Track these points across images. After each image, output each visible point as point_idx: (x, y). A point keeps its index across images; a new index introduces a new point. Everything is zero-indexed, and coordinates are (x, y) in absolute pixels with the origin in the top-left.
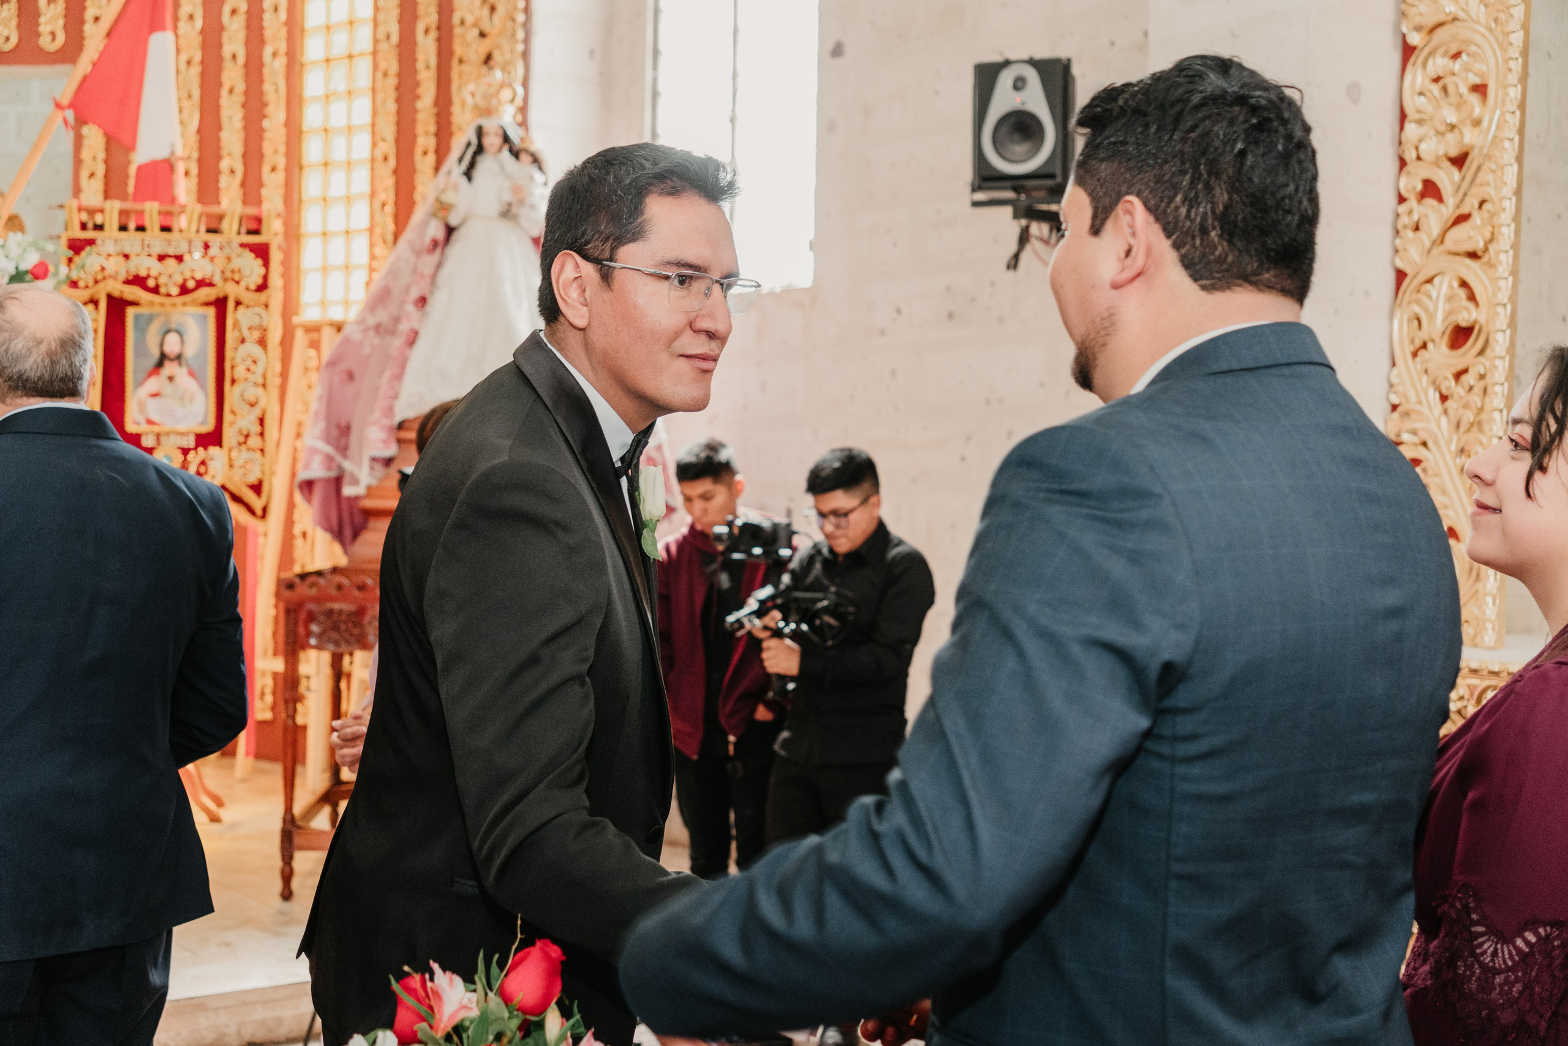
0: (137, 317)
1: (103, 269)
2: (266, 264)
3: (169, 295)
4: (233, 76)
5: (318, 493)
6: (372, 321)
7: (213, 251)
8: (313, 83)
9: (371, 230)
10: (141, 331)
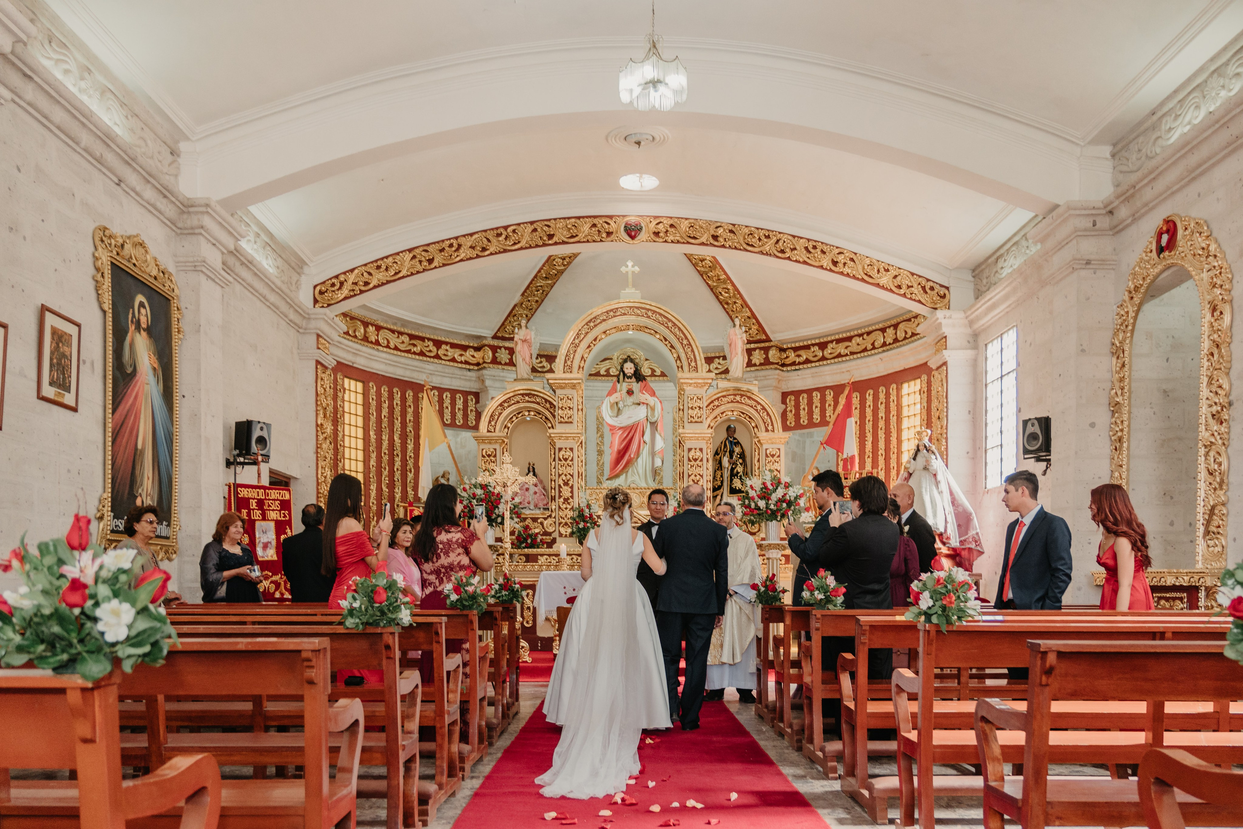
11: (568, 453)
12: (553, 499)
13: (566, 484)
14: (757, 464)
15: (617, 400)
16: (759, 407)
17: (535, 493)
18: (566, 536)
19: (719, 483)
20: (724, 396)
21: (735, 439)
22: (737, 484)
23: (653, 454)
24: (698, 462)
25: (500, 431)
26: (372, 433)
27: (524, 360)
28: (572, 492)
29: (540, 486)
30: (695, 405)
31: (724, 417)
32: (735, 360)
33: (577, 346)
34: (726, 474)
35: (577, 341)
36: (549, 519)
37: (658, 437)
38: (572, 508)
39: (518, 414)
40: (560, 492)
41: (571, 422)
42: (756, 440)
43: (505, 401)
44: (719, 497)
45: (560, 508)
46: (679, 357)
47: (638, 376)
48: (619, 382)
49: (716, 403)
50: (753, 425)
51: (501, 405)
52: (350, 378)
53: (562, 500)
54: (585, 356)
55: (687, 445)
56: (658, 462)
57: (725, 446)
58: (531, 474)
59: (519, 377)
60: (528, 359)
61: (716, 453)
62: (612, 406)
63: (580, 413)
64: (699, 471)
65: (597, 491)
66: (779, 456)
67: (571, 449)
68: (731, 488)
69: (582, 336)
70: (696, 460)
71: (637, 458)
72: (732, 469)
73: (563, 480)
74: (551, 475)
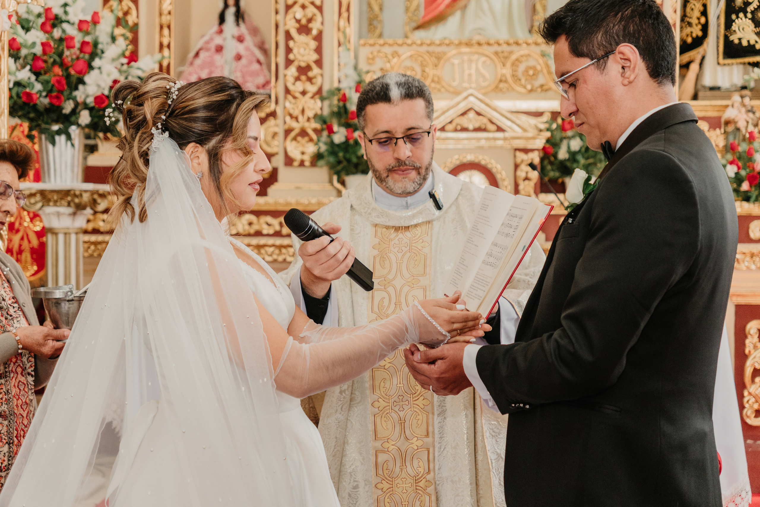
13: (304, 29)
17: (239, 57)
18: (302, 164)
19: (697, 31)
22: (745, 31)
28: (319, 50)
29: (249, 41)
34: (716, 8)
38: (319, 91)
40: (289, 50)
44: (694, 67)
45: (287, 91)
53: (292, 71)
58: (231, 12)
65: (387, 50)
73: (298, 21)
74: (277, 13)
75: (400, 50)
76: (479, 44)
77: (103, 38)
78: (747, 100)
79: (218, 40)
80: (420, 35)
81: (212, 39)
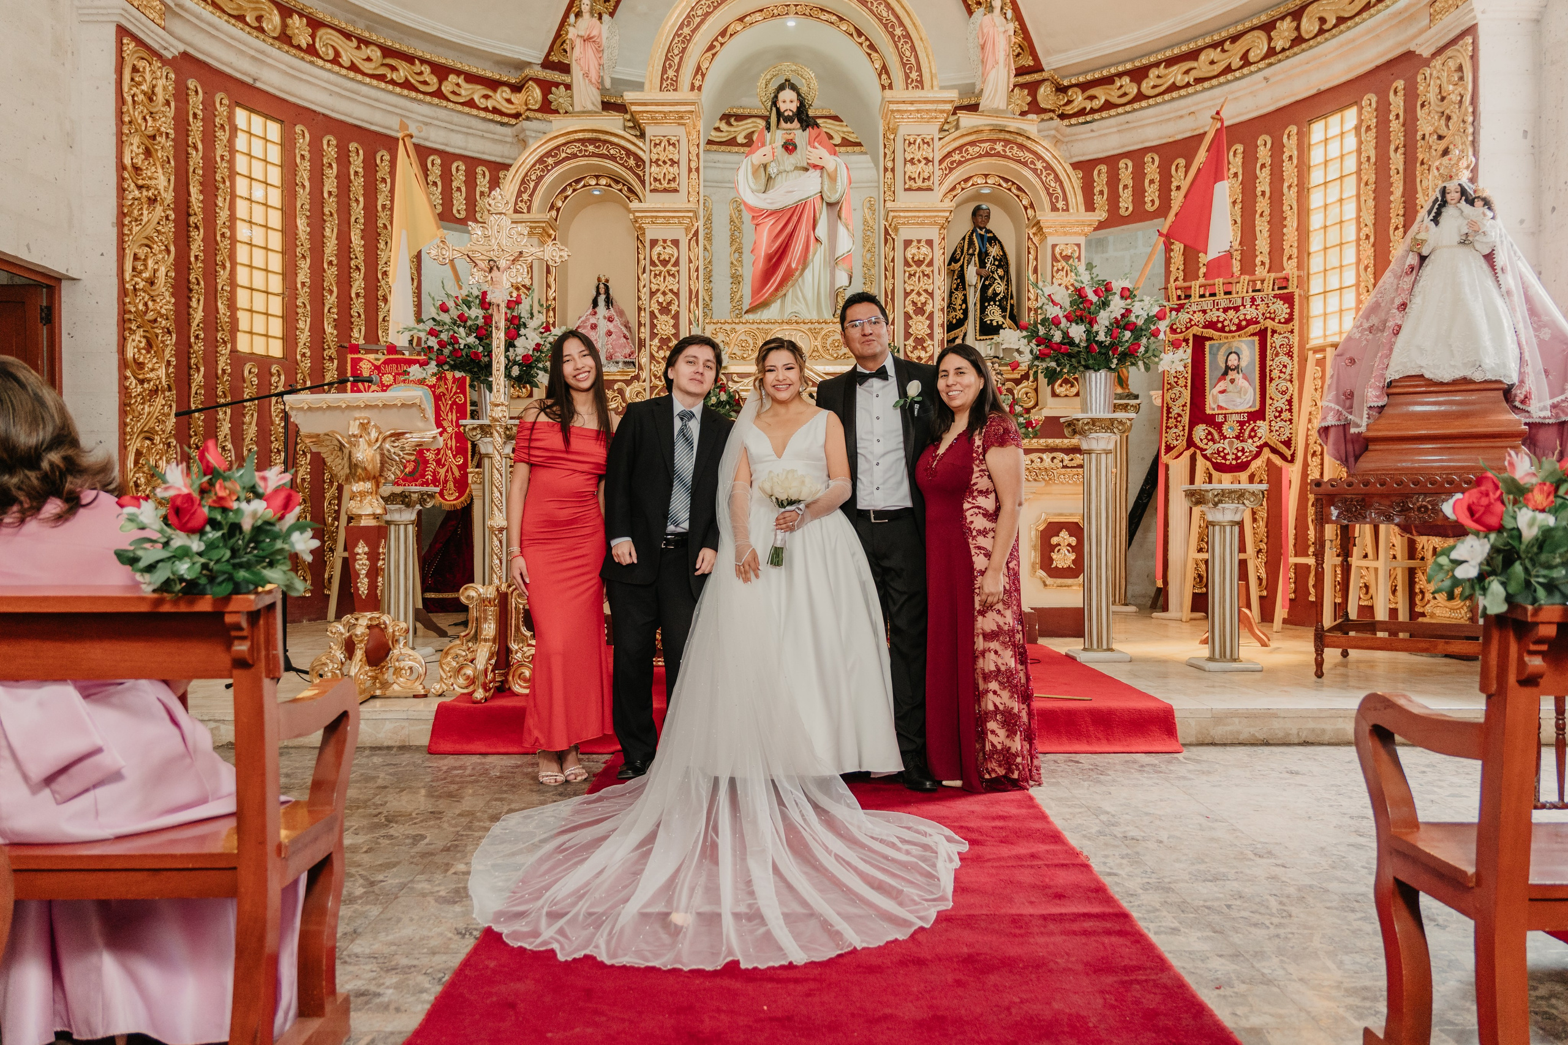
0: (1211, 346)
1: (1191, 320)
2: (1291, 307)
3: (1230, 331)
4: (1263, 205)
5: (1332, 434)
6: (1366, 325)
7: (1258, 302)
8: (1316, 200)
9: (1357, 285)
10: (1214, 355)
11: (668, 250)
12: (641, 344)
13: (665, 309)
14: (1032, 278)
15: (765, 160)
16: (1039, 165)
17: (609, 333)
19: (959, 314)
20: (972, 143)
21: (988, 231)
22: (995, 315)
23: (834, 262)
24: (923, 267)
25: (540, 211)
26: (302, 224)
27: (586, 75)
28: (676, 326)
29: (617, 321)
30: (918, 155)
31: (970, 191)
32: (992, 76)
33: (687, 40)
34: (973, 298)
35: (686, 31)
36: (635, 384)
37: (842, 231)
39: (577, 181)
40: (653, 326)
41: (676, 191)
42: (1031, 232)
43: (548, 154)
45: (652, 357)
46: (885, 69)
47: (804, 118)
48: (768, 128)
49: (956, 157)
50: (1025, 202)
51: (541, 160)
52: (252, 110)
53: (656, 341)
54: (704, 67)
55: (905, 233)
56: (842, 279)
57: (971, 243)
58: (602, 297)
59: (577, 108)
60: (593, 75)
61: (953, 259)
62: (755, 172)
63: (694, 175)
64: (925, 284)
65: (727, 327)
66: (1079, 258)
67: (676, 243)
68: (983, 324)
69: (698, 20)
70: (919, 263)
71: (803, 270)
72: (985, 289)
73: (660, 304)
74: (639, 299)
75: (737, 327)
76: (797, 323)
77: (525, 314)
78: (996, 366)
79: (593, 320)
80: (750, 317)
81: (587, 319)
